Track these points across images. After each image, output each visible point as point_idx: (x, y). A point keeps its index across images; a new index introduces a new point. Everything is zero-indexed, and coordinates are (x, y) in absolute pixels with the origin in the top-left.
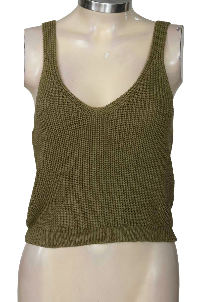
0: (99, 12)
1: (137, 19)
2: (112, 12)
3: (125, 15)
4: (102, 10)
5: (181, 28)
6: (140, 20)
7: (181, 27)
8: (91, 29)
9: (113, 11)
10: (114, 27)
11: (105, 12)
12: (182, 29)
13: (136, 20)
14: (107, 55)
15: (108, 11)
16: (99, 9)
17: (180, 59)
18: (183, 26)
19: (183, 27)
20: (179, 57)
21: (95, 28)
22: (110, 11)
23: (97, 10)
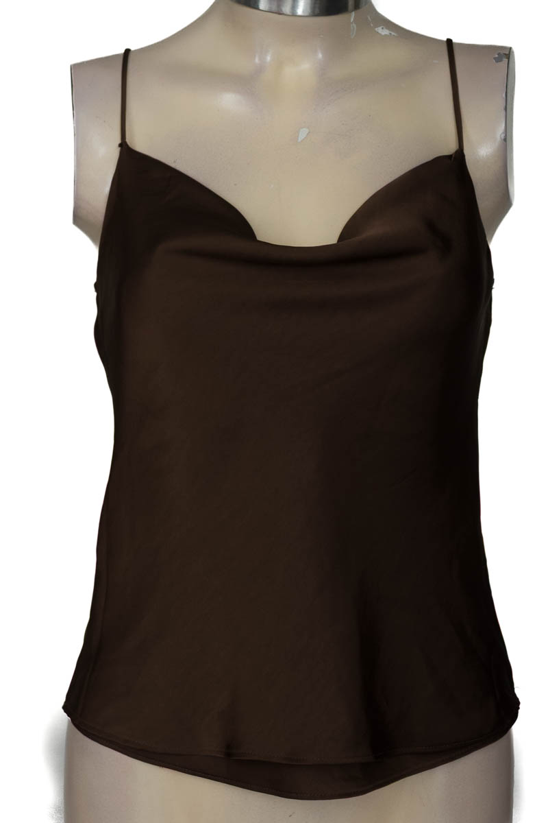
0: (280, 13)
1: (384, 32)
2: (314, 14)
3: (352, 20)
4: (287, 9)
5: (505, 54)
6: (393, 33)
7: (507, 53)
8: (257, 60)
9: (317, 11)
10: (320, 56)
11: (294, 15)
12: (509, 58)
13: (380, 34)
14: (303, 133)
15: (303, 12)
16: (279, 6)
17: (505, 140)
18: (511, 48)
19: (513, 52)
20: (503, 136)
21: (268, 58)
22: (308, 12)
23: (274, 8)
